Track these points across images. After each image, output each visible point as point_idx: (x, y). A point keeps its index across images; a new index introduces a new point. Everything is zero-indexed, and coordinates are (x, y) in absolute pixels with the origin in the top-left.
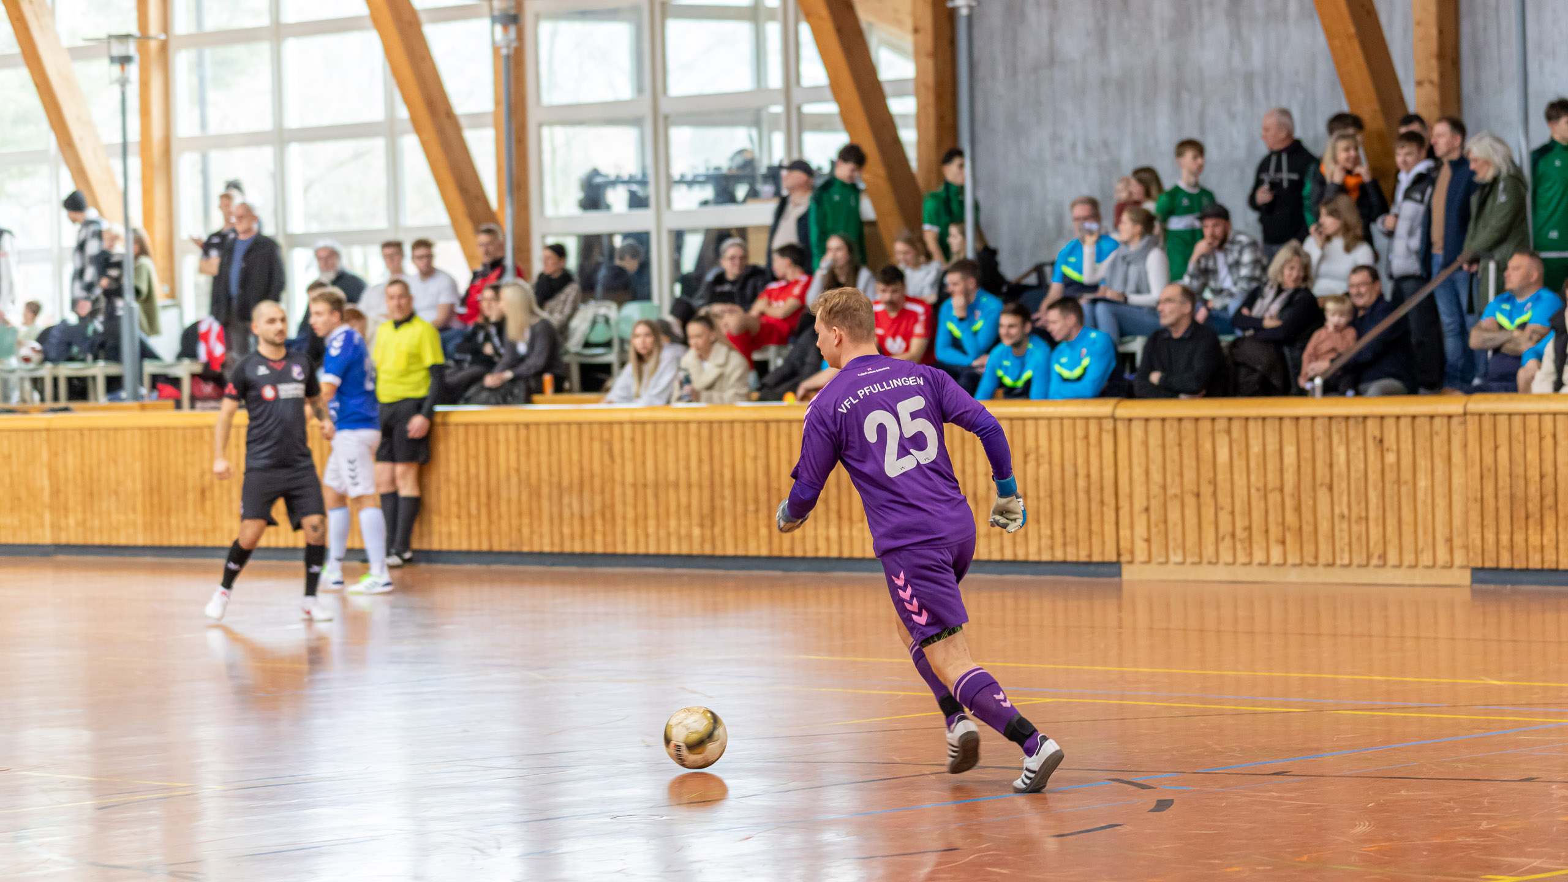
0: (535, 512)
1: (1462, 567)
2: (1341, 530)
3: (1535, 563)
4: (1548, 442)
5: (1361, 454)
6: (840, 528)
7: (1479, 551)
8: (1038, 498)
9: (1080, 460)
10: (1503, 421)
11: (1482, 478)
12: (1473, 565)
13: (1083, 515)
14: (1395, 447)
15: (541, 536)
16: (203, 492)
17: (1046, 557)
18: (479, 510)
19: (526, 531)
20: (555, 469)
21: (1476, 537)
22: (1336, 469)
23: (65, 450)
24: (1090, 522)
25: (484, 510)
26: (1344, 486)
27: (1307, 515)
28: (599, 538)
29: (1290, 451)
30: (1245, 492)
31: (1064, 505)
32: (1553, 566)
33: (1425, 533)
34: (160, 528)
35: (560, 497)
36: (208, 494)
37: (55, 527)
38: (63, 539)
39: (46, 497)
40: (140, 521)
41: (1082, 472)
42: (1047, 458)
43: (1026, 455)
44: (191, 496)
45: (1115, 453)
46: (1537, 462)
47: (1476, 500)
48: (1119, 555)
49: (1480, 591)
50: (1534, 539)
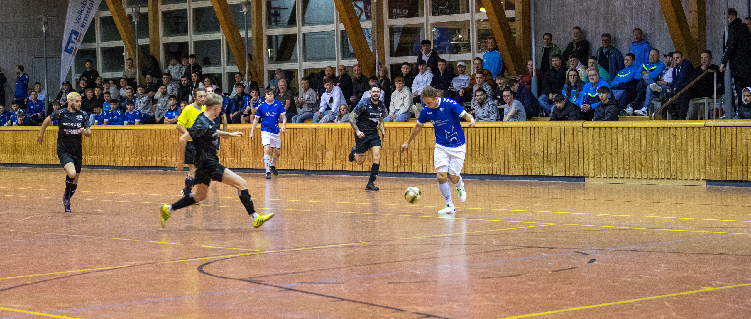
1: (703, 180)
2: (661, 166)
3: (729, 178)
4: (734, 136)
5: (669, 139)
6: (488, 164)
7: (710, 174)
8: (556, 155)
10: (718, 128)
11: (711, 149)
12: (707, 179)
13: (572, 160)
14: (680, 138)
17: (559, 175)
21: (708, 169)
22: (659, 145)
24: (574, 163)
26: (662, 151)
27: (649, 161)
28: (406, 167)
29: (644, 139)
30: (628, 153)
31: (565, 157)
32: (736, 179)
33: (691, 167)
40: (251, 161)
41: (571, 146)
42: (559, 141)
43: (552, 140)
45: (583, 139)
46: (730, 143)
47: (708, 156)
48: (584, 174)
49: (710, 188)
50: (729, 170)
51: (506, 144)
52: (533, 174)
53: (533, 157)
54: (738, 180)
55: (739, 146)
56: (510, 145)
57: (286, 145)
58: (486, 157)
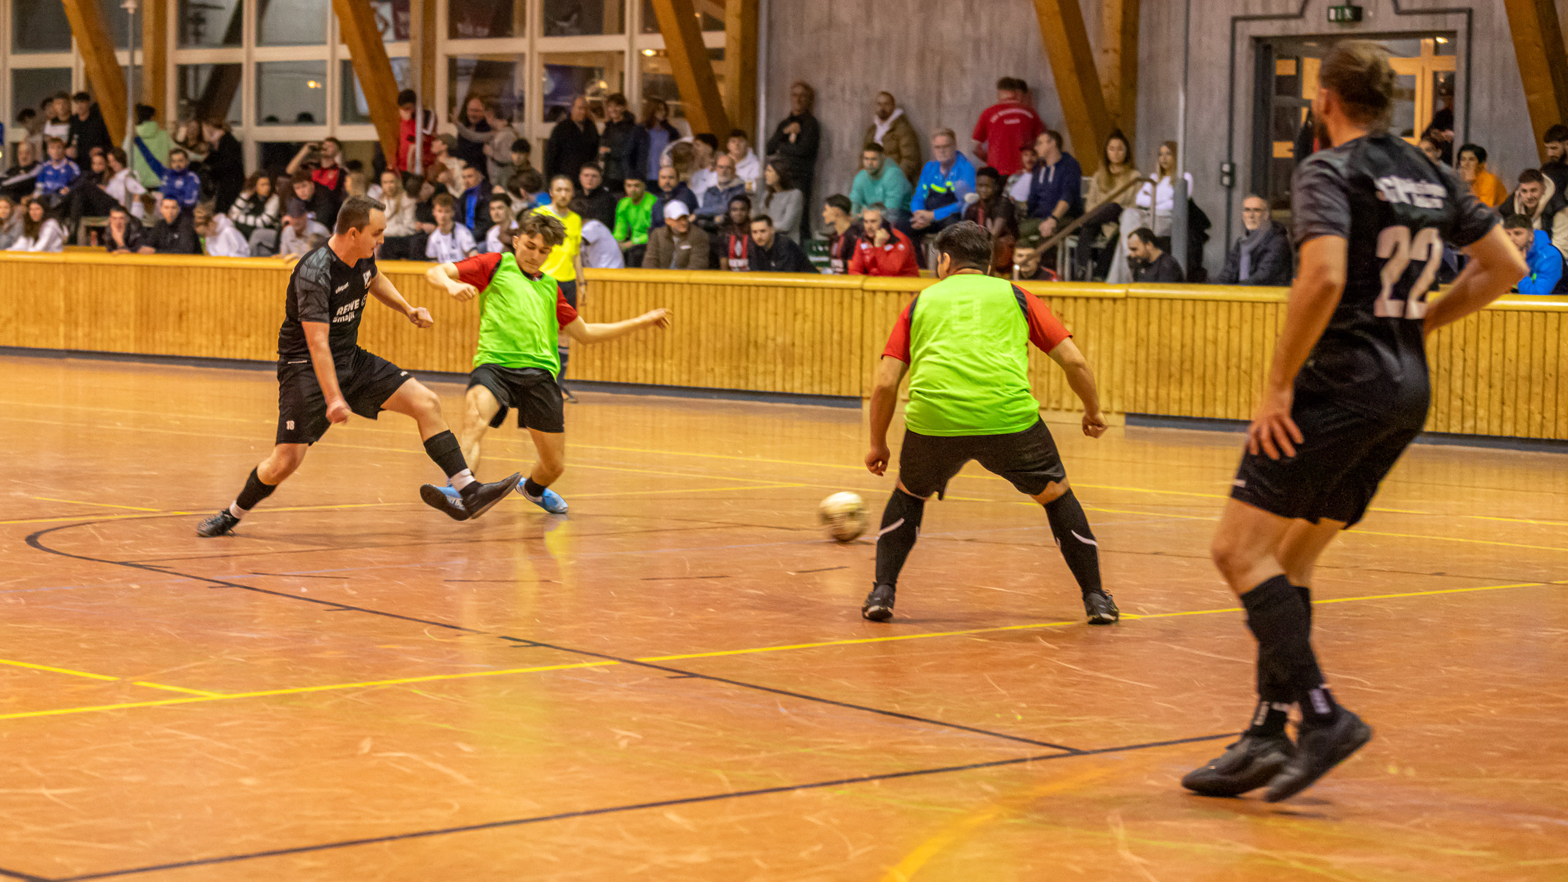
0: (429, 342)
1: (1119, 413)
3: (1174, 411)
4: (1189, 320)
6: (654, 363)
7: (1132, 400)
8: (803, 347)
9: (836, 321)
10: (1155, 303)
11: (1137, 346)
12: (1127, 411)
13: (836, 360)
14: (1072, 320)
15: (432, 359)
16: (181, 316)
17: (807, 391)
18: (387, 338)
19: (421, 355)
20: (445, 311)
21: (1129, 389)
23: (77, 280)
24: (841, 366)
25: (390, 338)
31: (822, 353)
32: (1188, 414)
34: (147, 342)
35: (448, 331)
36: (184, 317)
37: (68, 337)
38: (73, 346)
39: (62, 313)
40: (132, 336)
41: (836, 329)
42: (811, 317)
43: (795, 314)
44: (172, 319)
45: (862, 316)
46: (1179, 336)
47: (1131, 362)
48: (861, 391)
49: (1133, 431)
50: (1175, 393)
51: (695, 321)
52: (751, 387)
53: (752, 350)
54: (1194, 415)
55: (1199, 342)
56: (703, 323)
57: (212, 304)
58: (651, 346)
